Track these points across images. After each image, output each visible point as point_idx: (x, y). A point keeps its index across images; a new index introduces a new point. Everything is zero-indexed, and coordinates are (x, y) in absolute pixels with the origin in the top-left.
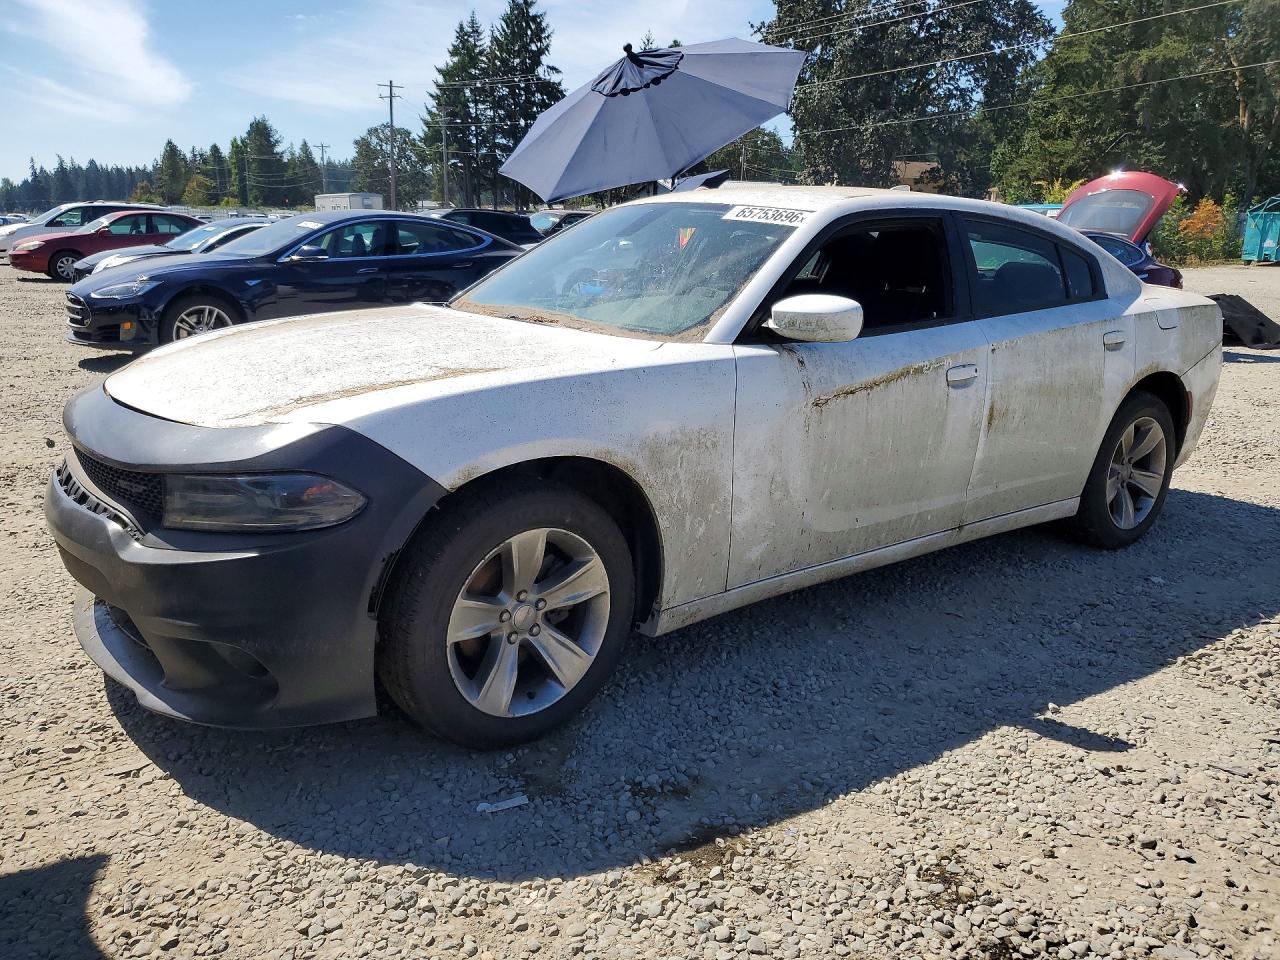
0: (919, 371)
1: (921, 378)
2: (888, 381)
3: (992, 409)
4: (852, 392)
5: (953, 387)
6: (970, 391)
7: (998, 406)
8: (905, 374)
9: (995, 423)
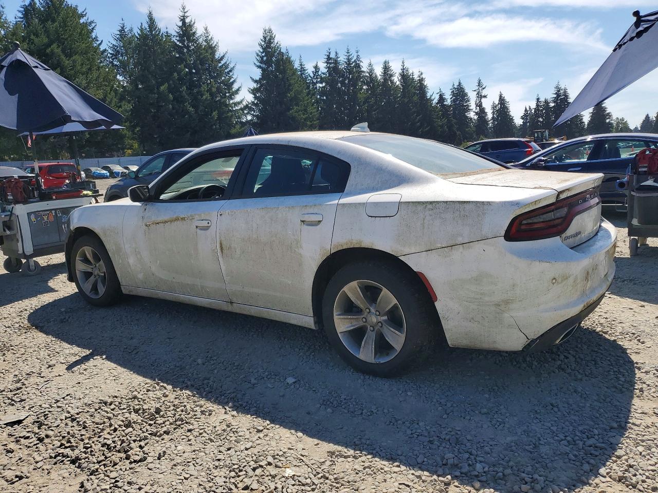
0: (183, 219)
1: (184, 222)
2: (171, 221)
3: (221, 244)
4: (158, 223)
5: (201, 229)
6: (208, 232)
7: (224, 243)
8: (177, 219)
9: (225, 251)
